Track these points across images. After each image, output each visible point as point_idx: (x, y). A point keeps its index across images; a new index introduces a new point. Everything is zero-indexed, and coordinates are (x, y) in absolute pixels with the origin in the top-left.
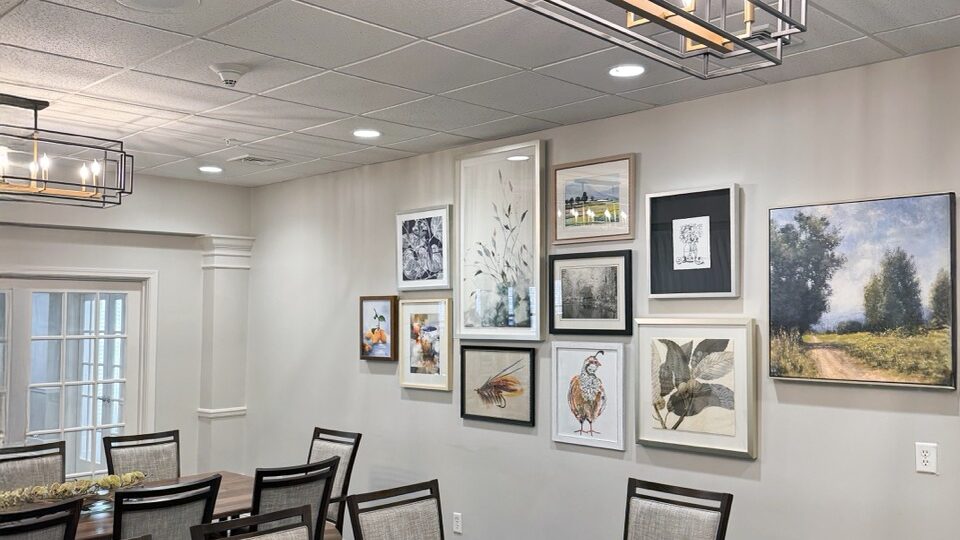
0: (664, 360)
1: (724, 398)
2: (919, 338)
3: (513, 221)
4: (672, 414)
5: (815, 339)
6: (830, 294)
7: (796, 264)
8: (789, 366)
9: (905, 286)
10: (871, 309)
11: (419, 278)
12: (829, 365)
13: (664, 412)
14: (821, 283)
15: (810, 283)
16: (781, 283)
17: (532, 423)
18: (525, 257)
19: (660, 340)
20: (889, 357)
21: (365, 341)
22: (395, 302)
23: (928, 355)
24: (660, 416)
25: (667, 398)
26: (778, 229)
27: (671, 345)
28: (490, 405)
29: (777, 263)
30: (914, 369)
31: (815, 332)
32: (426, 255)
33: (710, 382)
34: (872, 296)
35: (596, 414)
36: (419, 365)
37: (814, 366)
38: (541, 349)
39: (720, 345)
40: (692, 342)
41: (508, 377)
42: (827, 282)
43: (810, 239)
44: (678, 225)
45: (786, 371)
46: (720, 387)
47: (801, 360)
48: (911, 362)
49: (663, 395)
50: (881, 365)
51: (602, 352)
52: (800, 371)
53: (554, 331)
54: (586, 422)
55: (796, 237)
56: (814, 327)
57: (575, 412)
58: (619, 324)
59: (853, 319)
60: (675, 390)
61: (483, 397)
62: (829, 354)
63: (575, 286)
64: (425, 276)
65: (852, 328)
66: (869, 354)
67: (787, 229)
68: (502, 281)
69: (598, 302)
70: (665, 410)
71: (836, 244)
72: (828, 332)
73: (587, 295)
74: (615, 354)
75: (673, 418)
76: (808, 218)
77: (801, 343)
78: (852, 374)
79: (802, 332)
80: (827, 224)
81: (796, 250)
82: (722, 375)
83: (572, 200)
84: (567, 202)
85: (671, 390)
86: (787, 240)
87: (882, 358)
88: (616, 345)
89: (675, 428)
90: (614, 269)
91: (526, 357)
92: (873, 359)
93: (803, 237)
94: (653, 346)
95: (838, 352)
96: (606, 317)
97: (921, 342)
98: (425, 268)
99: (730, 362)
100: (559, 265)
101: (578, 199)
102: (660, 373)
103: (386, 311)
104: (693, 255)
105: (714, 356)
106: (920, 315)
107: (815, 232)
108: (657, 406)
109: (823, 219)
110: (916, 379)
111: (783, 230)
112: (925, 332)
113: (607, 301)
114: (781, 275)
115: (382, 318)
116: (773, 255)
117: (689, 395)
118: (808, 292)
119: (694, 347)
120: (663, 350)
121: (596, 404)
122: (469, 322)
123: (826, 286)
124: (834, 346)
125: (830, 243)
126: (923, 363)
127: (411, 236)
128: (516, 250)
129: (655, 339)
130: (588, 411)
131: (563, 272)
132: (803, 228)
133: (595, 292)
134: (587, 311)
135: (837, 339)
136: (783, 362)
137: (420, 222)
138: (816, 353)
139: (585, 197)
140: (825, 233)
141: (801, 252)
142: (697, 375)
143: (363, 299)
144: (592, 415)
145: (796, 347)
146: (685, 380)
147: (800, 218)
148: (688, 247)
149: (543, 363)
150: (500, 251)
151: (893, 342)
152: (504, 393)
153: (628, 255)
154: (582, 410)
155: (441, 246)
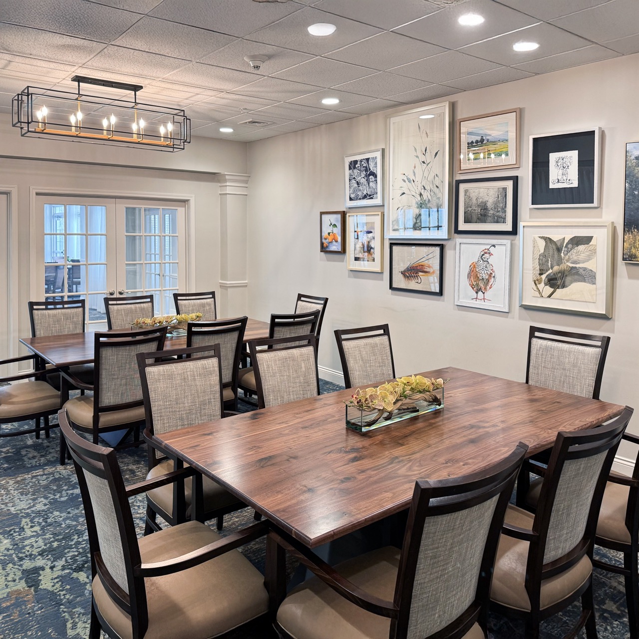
0: (542, 251)
1: (589, 277)
3: (428, 158)
4: (548, 287)
11: (360, 199)
13: (541, 286)
16: (634, 195)
17: (441, 293)
18: (437, 182)
19: (539, 237)
21: (323, 241)
22: (344, 215)
24: (538, 289)
25: (544, 277)
26: (633, 157)
27: (548, 240)
28: (410, 282)
29: (632, 181)
32: (366, 183)
33: (577, 266)
35: (488, 288)
36: (360, 256)
38: (448, 245)
39: (587, 240)
40: (564, 239)
44: (553, 157)
45: (636, 257)
46: (585, 269)
49: (541, 274)
51: (494, 246)
53: (458, 232)
54: (480, 293)
57: (472, 286)
58: (508, 227)
60: (550, 271)
61: (405, 276)
63: (474, 201)
64: (365, 197)
68: (419, 199)
69: (491, 212)
70: (542, 284)
73: (484, 207)
74: (504, 247)
75: (549, 290)
82: (588, 261)
83: (472, 142)
84: (468, 144)
85: (547, 271)
88: (506, 241)
89: (550, 296)
90: (505, 189)
91: (438, 249)
94: (534, 241)
96: (497, 222)
98: (365, 193)
99: (594, 252)
100: (462, 187)
101: (477, 142)
102: (539, 259)
103: (337, 221)
104: (565, 178)
105: (581, 248)
108: (536, 282)
111: (636, 158)
113: (498, 212)
114: (634, 190)
115: (335, 226)
116: (628, 176)
117: (563, 274)
119: (566, 241)
120: (542, 244)
121: (488, 281)
122: (396, 227)
127: (356, 171)
128: (431, 178)
129: (536, 236)
130: (481, 285)
131: (466, 191)
133: (490, 205)
134: (483, 217)
136: (633, 251)
137: (361, 161)
139: (482, 141)
142: (568, 261)
143: (322, 213)
144: (485, 289)
146: (558, 265)
148: (561, 172)
149: (449, 254)
150: (418, 178)
152: (420, 274)
153: (515, 180)
154: (477, 285)
155: (376, 176)
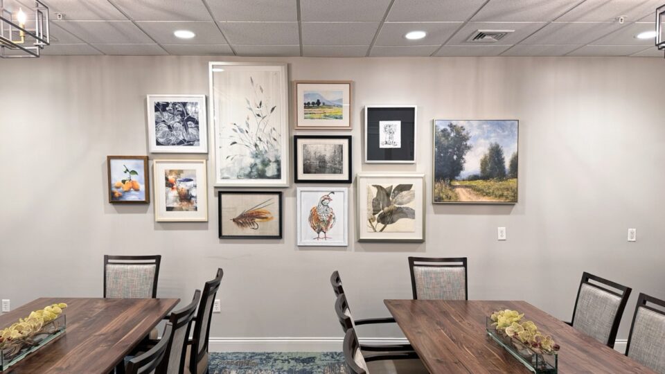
0: (375, 196)
1: (409, 214)
2: (503, 182)
3: (264, 111)
4: (380, 224)
5: (457, 184)
6: (465, 162)
7: (448, 148)
8: (444, 196)
9: (499, 160)
10: (483, 170)
11: (173, 144)
12: (464, 195)
13: (375, 223)
14: (460, 157)
15: (455, 157)
16: (441, 157)
17: (280, 236)
18: (275, 134)
19: (373, 186)
20: (491, 191)
21: (114, 190)
22: (147, 160)
23: (508, 189)
24: (372, 225)
25: (377, 216)
26: (440, 130)
27: (379, 188)
28: (245, 228)
30: (501, 196)
31: (457, 180)
32: (182, 128)
33: (402, 206)
34: (484, 163)
35: (329, 227)
36: (175, 205)
37: (456, 196)
39: (408, 187)
40: (392, 186)
41: (260, 210)
42: (464, 157)
43: (455, 136)
44: (382, 124)
45: (443, 199)
46: (407, 208)
47: (450, 193)
48: (500, 193)
49: (374, 214)
50: (488, 194)
51: (333, 193)
52: (450, 199)
53: (297, 181)
55: (449, 135)
56: (457, 178)
58: (345, 177)
59: (475, 174)
60: (382, 211)
61: (238, 223)
62: (464, 190)
63: (312, 154)
64: (181, 143)
65: (475, 178)
66: (483, 190)
67: (444, 131)
68: (254, 149)
69: (329, 164)
71: (468, 139)
72: (464, 180)
73: (322, 160)
74: (342, 194)
75: (381, 226)
76: (455, 126)
77: (450, 185)
78: (475, 199)
79: (451, 180)
80: (464, 130)
81: (448, 141)
82: (409, 202)
83: (309, 103)
84: (305, 104)
85: (379, 211)
86: (444, 136)
87: (488, 191)
88: (344, 189)
89: (381, 231)
90: (341, 147)
91: (276, 197)
92: (484, 192)
93: (452, 135)
94: (369, 189)
95: (468, 189)
96: (335, 173)
97: (504, 184)
98: (181, 138)
99: (413, 196)
100: (300, 142)
101: (313, 103)
102: (373, 203)
103: (138, 167)
104: (391, 141)
105: (404, 193)
106: (505, 172)
107: (458, 133)
108: (371, 221)
109: (462, 127)
110: (502, 200)
111: (442, 131)
112: (507, 180)
113: (335, 164)
114: (441, 153)
115: (134, 172)
116: (438, 143)
117: (391, 213)
118: (454, 161)
119: (393, 188)
120: (375, 191)
121: (329, 222)
122: (226, 175)
123: (463, 159)
124: (466, 187)
125: (465, 139)
126: (505, 193)
127: (165, 114)
129: (370, 185)
130: (323, 226)
131: (305, 146)
132: (452, 130)
133: (327, 158)
134: (322, 168)
135: (467, 183)
136: (441, 195)
137: (174, 104)
138: (458, 190)
139: (318, 103)
140: (463, 134)
141: (451, 142)
142: (395, 203)
143: (110, 158)
144: (326, 229)
145: (448, 188)
146: (388, 206)
147: (451, 126)
148: (388, 136)
149: (288, 201)
150: (253, 130)
151: (493, 184)
152: (257, 220)
153: (349, 138)
154: (319, 226)
155: (197, 123)
